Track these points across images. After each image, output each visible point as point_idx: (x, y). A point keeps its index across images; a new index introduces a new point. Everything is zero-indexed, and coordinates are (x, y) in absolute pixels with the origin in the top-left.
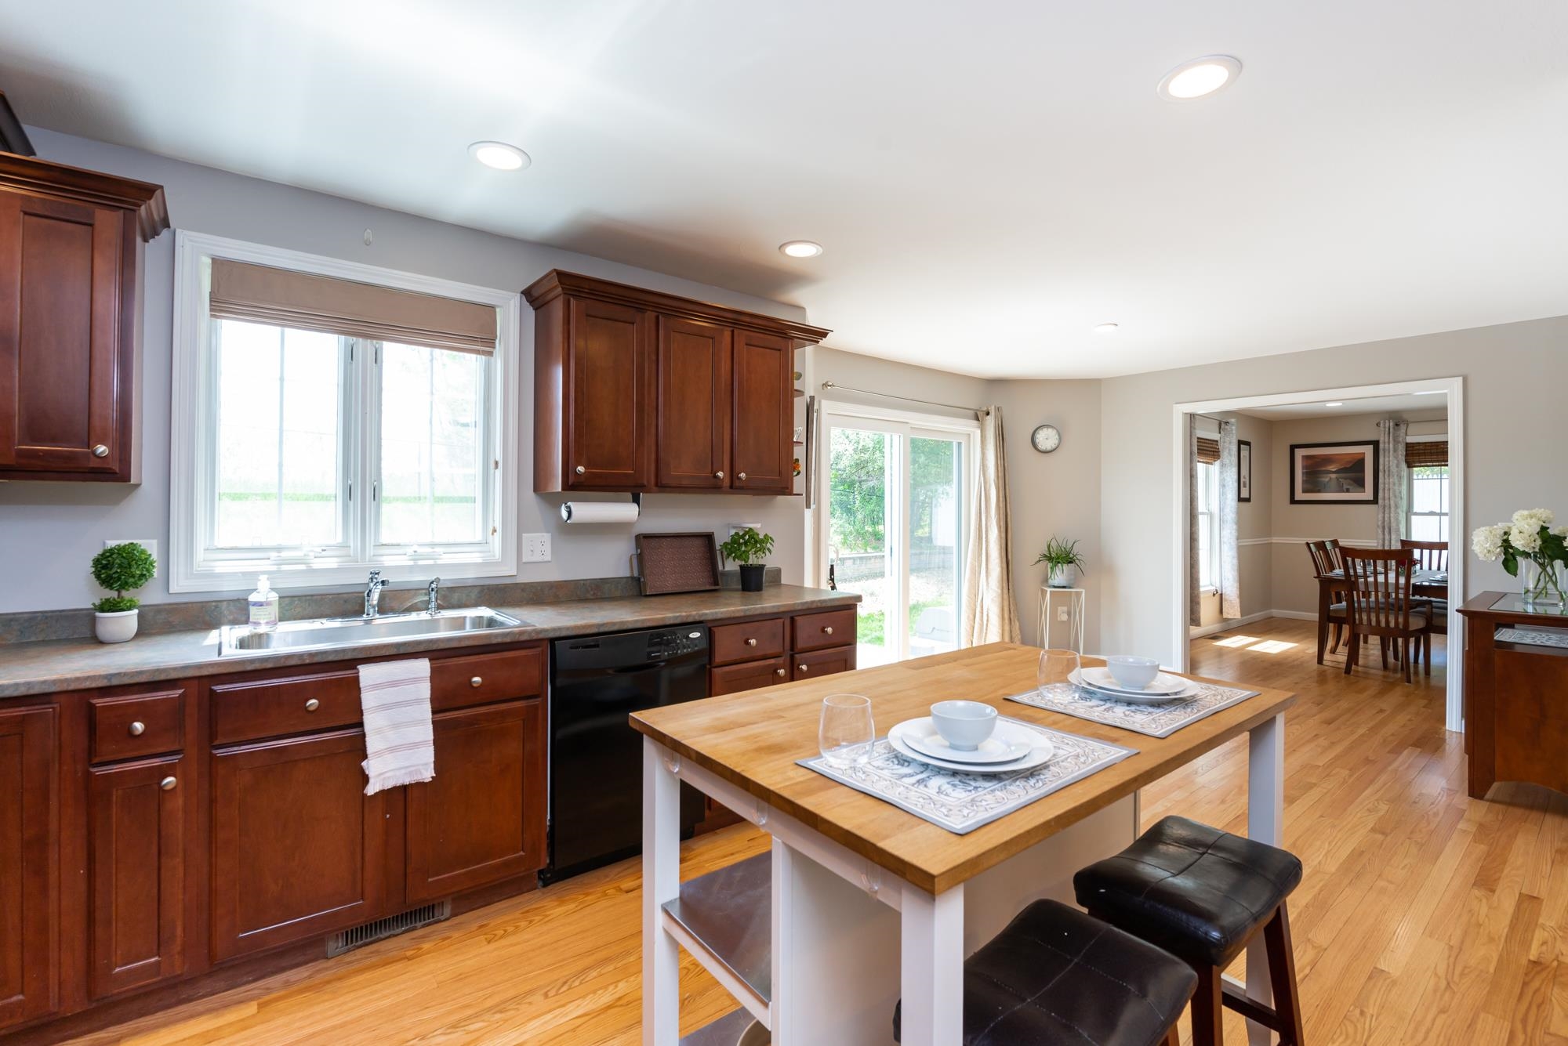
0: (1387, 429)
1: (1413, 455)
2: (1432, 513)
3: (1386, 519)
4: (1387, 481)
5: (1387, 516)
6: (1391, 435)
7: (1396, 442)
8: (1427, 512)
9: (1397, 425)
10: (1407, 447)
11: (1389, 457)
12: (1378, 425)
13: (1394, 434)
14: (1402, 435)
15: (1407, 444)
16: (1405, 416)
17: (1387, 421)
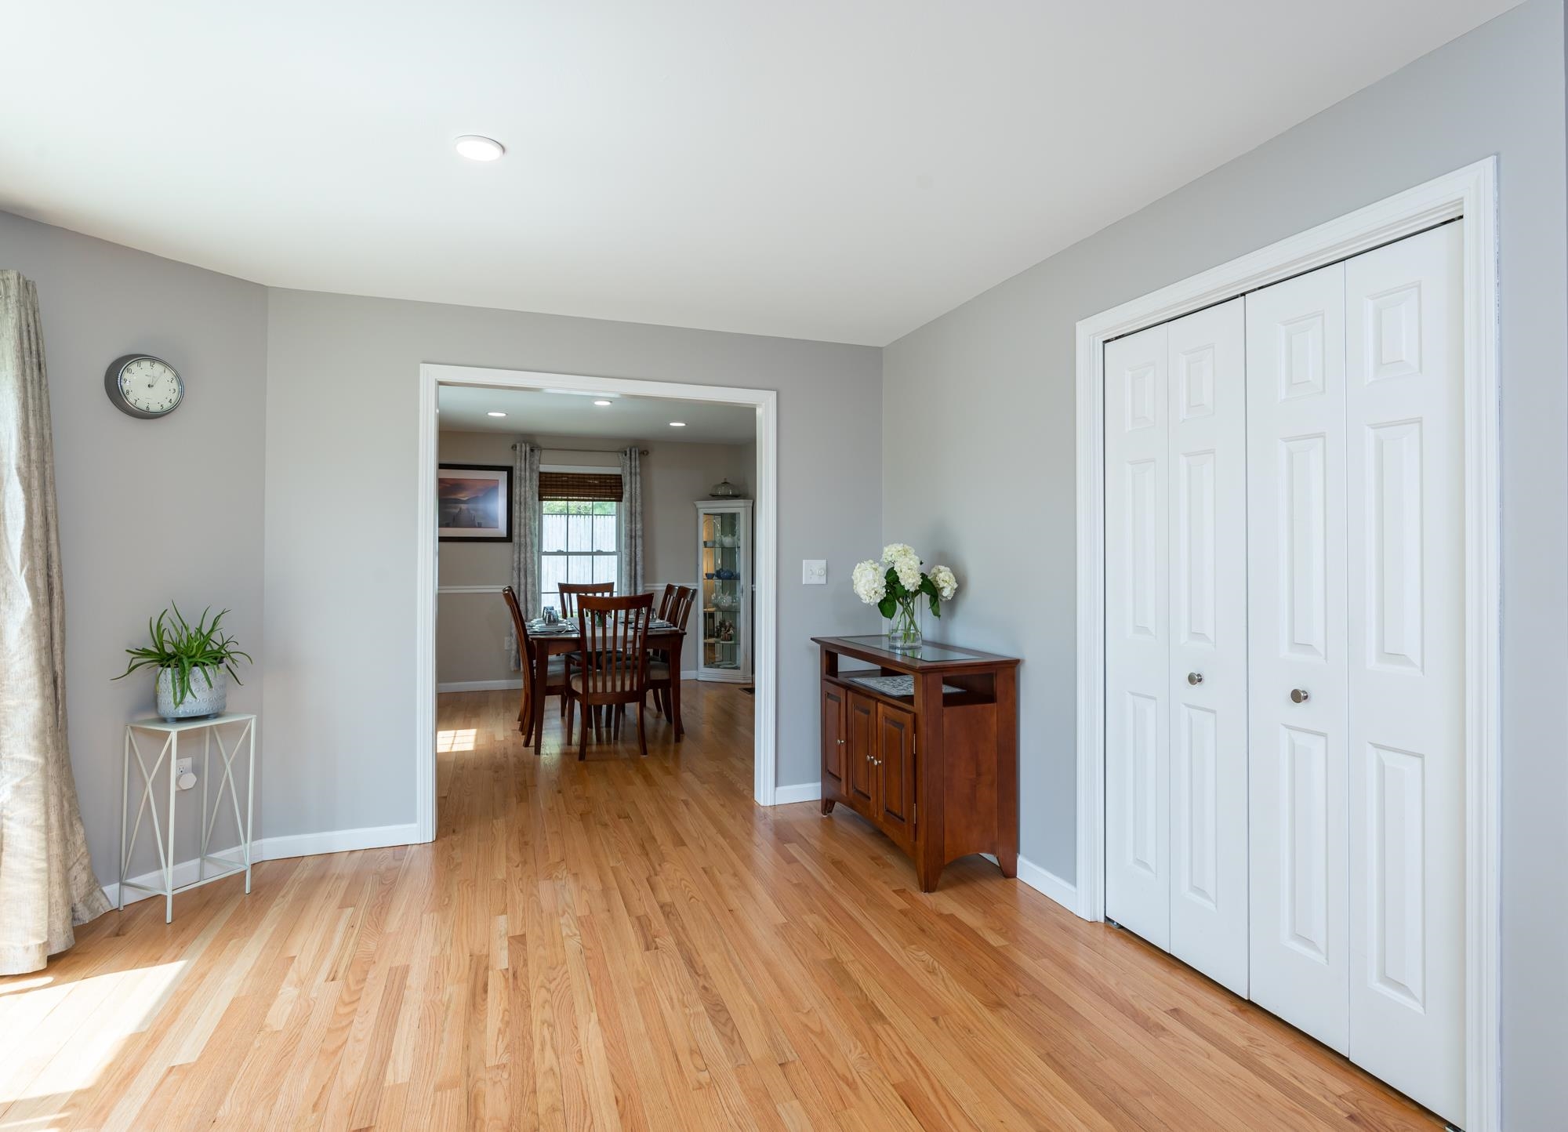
0: (524, 454)
1: (546, 486)
2: (560, 553)
3: (522, 560)
4: (523, 515)
5: (523, 555)
6: (527, 461)
7: (532, 470)
8: (556, 551)
9: (532, 450)
10: (540, 477)
11: (525, 487)
12: (514, 447)
13: (530, 460)
14: (536, 462)
15: (540, 473)
16: (539, 441)
17: (523, 445)
